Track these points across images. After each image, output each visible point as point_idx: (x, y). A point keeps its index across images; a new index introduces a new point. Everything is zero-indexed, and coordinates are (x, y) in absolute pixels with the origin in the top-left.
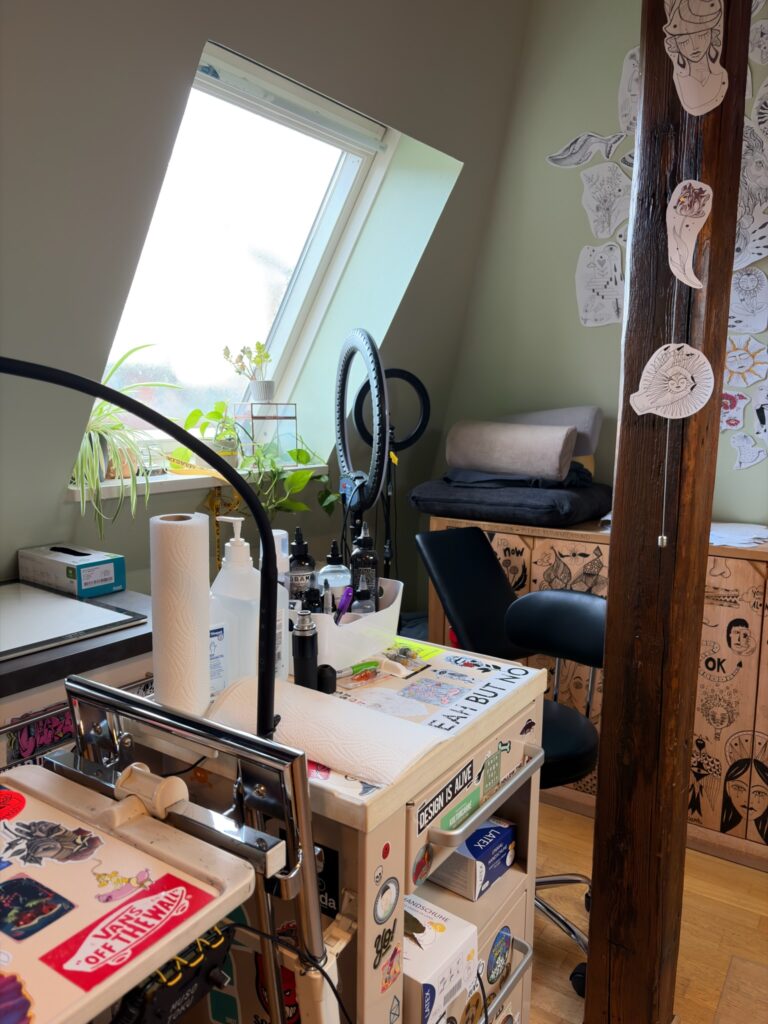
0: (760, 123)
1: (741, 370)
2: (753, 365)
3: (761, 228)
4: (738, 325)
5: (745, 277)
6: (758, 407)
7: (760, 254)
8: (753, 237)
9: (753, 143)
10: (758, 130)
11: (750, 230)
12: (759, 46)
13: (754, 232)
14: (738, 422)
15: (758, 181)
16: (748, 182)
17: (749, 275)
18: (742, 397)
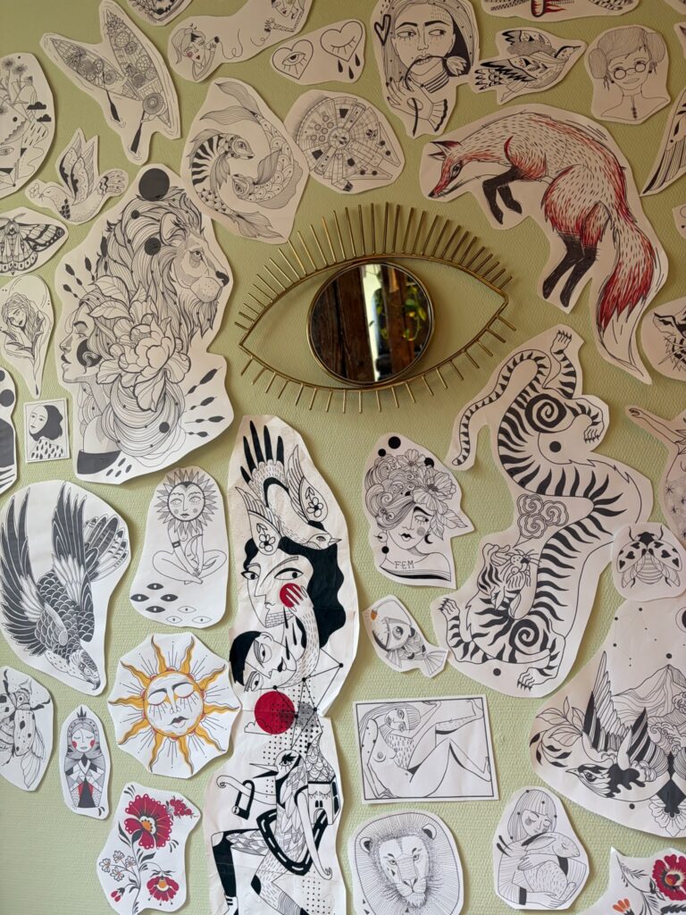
0: (195, 182)
1: (179, 729)
2: (204, 714)
3: (204, 381)
4: (170, 607)
5: (179, 489)
6: (218, 840)
7: (203, 434)
8: (191, 400)
9: (185, 217)
10: (192, 193)
11: (186, 386)
12: (190, 55)
13: (192, 391)
14: (176, 887)
15: (195, 287)
16: (178, 290)
17: (186, 484)
18: (181, 809)
